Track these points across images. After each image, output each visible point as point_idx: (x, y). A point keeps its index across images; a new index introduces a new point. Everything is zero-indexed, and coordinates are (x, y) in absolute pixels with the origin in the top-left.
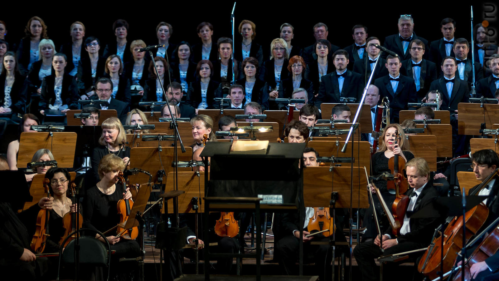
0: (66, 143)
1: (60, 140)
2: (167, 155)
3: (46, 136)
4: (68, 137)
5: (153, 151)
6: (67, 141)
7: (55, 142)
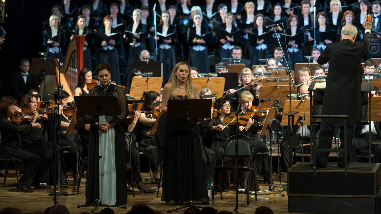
0: (218, 84)
1: (215, 82)
2: (282, 90)
3: (207, 80)
4: (220, 81)
5: (273, 88)
6: (219, 83)
7: (212, 84)
